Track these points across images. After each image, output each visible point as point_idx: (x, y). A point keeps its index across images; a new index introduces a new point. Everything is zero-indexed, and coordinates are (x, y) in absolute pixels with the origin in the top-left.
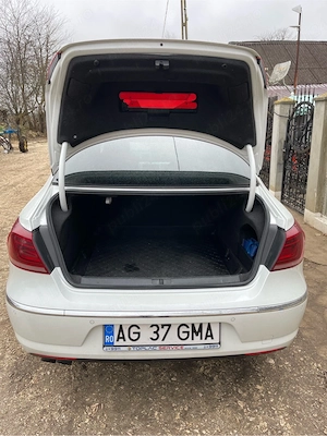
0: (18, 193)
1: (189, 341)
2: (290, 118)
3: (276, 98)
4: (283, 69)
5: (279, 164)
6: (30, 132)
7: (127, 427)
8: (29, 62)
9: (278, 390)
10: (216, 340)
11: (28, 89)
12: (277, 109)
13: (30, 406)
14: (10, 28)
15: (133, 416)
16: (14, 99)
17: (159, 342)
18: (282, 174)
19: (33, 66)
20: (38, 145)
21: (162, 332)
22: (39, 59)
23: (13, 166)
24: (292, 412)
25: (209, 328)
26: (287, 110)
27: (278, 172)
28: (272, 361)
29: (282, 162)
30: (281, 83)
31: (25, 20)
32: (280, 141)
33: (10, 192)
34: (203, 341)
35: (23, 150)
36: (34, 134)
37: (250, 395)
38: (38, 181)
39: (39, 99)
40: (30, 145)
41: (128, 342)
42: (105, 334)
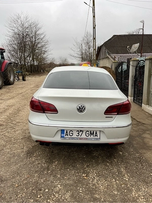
0: (23, 96)
1: (89, 137)
2: (137, 67)
3: (131, 59)
4: (136, 46)
5: (132, 85)
6: (26, 73)
7: (67, 168)
8: (27, 43)
9: (122, 161)
10: (98, 137)
11: (26, 54)
12: (131, 63)
13: (34, 162)
14: (20, 28)
15: (70, 166)
16: (20, 59)
17: (79, 137)
18: (133, 90)
19: (29, 45)
20: (30, 78)
21: (80, 133)
22: (32, 42)
23: (20, 86)
24: (126, 167)
25: (96, 133)
26: (135, 63)
27: (132, 89)
28: (121, 153)
29: (133, 84)
30: (135, 52)
31: (26, 25)
32: (132, 76)
33: (20, 96)
34: (94, 137)
35: (24, 80)
36: (28, 73)
37: (112, 162)
38: (31, 92)
39: (31, 59)
40: (27, 78)
41: (69, 136)
42: (62, 133)
